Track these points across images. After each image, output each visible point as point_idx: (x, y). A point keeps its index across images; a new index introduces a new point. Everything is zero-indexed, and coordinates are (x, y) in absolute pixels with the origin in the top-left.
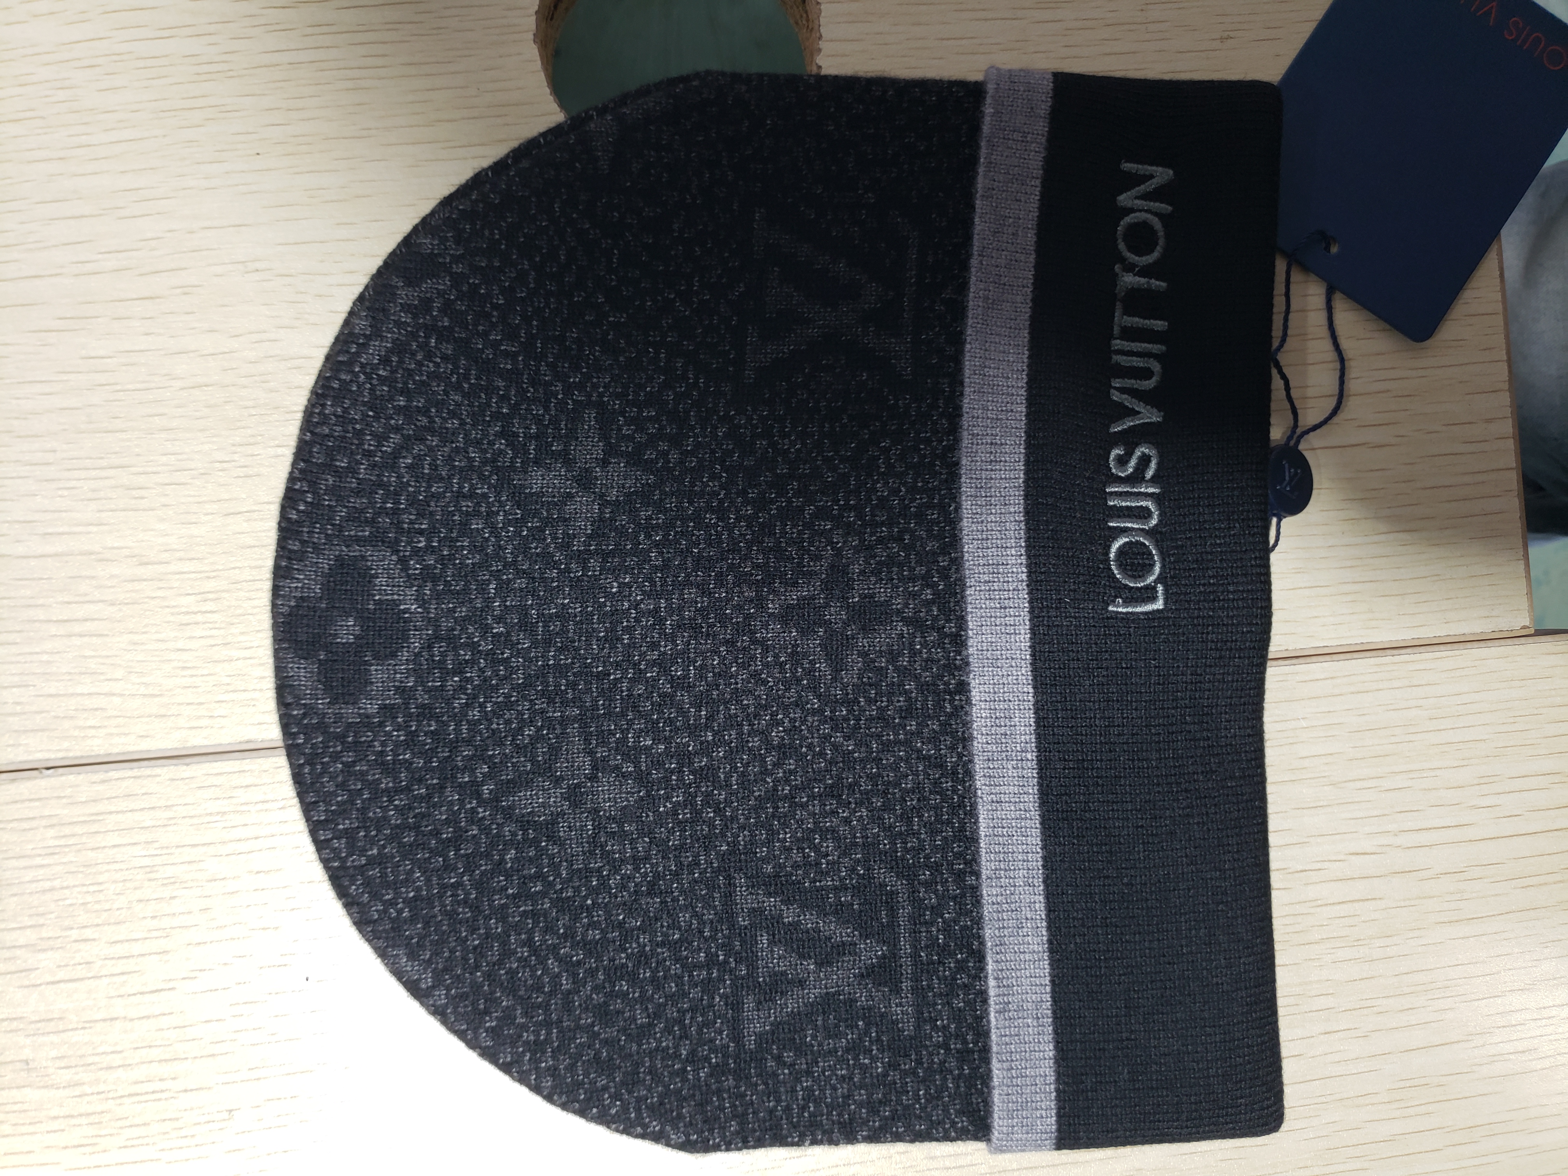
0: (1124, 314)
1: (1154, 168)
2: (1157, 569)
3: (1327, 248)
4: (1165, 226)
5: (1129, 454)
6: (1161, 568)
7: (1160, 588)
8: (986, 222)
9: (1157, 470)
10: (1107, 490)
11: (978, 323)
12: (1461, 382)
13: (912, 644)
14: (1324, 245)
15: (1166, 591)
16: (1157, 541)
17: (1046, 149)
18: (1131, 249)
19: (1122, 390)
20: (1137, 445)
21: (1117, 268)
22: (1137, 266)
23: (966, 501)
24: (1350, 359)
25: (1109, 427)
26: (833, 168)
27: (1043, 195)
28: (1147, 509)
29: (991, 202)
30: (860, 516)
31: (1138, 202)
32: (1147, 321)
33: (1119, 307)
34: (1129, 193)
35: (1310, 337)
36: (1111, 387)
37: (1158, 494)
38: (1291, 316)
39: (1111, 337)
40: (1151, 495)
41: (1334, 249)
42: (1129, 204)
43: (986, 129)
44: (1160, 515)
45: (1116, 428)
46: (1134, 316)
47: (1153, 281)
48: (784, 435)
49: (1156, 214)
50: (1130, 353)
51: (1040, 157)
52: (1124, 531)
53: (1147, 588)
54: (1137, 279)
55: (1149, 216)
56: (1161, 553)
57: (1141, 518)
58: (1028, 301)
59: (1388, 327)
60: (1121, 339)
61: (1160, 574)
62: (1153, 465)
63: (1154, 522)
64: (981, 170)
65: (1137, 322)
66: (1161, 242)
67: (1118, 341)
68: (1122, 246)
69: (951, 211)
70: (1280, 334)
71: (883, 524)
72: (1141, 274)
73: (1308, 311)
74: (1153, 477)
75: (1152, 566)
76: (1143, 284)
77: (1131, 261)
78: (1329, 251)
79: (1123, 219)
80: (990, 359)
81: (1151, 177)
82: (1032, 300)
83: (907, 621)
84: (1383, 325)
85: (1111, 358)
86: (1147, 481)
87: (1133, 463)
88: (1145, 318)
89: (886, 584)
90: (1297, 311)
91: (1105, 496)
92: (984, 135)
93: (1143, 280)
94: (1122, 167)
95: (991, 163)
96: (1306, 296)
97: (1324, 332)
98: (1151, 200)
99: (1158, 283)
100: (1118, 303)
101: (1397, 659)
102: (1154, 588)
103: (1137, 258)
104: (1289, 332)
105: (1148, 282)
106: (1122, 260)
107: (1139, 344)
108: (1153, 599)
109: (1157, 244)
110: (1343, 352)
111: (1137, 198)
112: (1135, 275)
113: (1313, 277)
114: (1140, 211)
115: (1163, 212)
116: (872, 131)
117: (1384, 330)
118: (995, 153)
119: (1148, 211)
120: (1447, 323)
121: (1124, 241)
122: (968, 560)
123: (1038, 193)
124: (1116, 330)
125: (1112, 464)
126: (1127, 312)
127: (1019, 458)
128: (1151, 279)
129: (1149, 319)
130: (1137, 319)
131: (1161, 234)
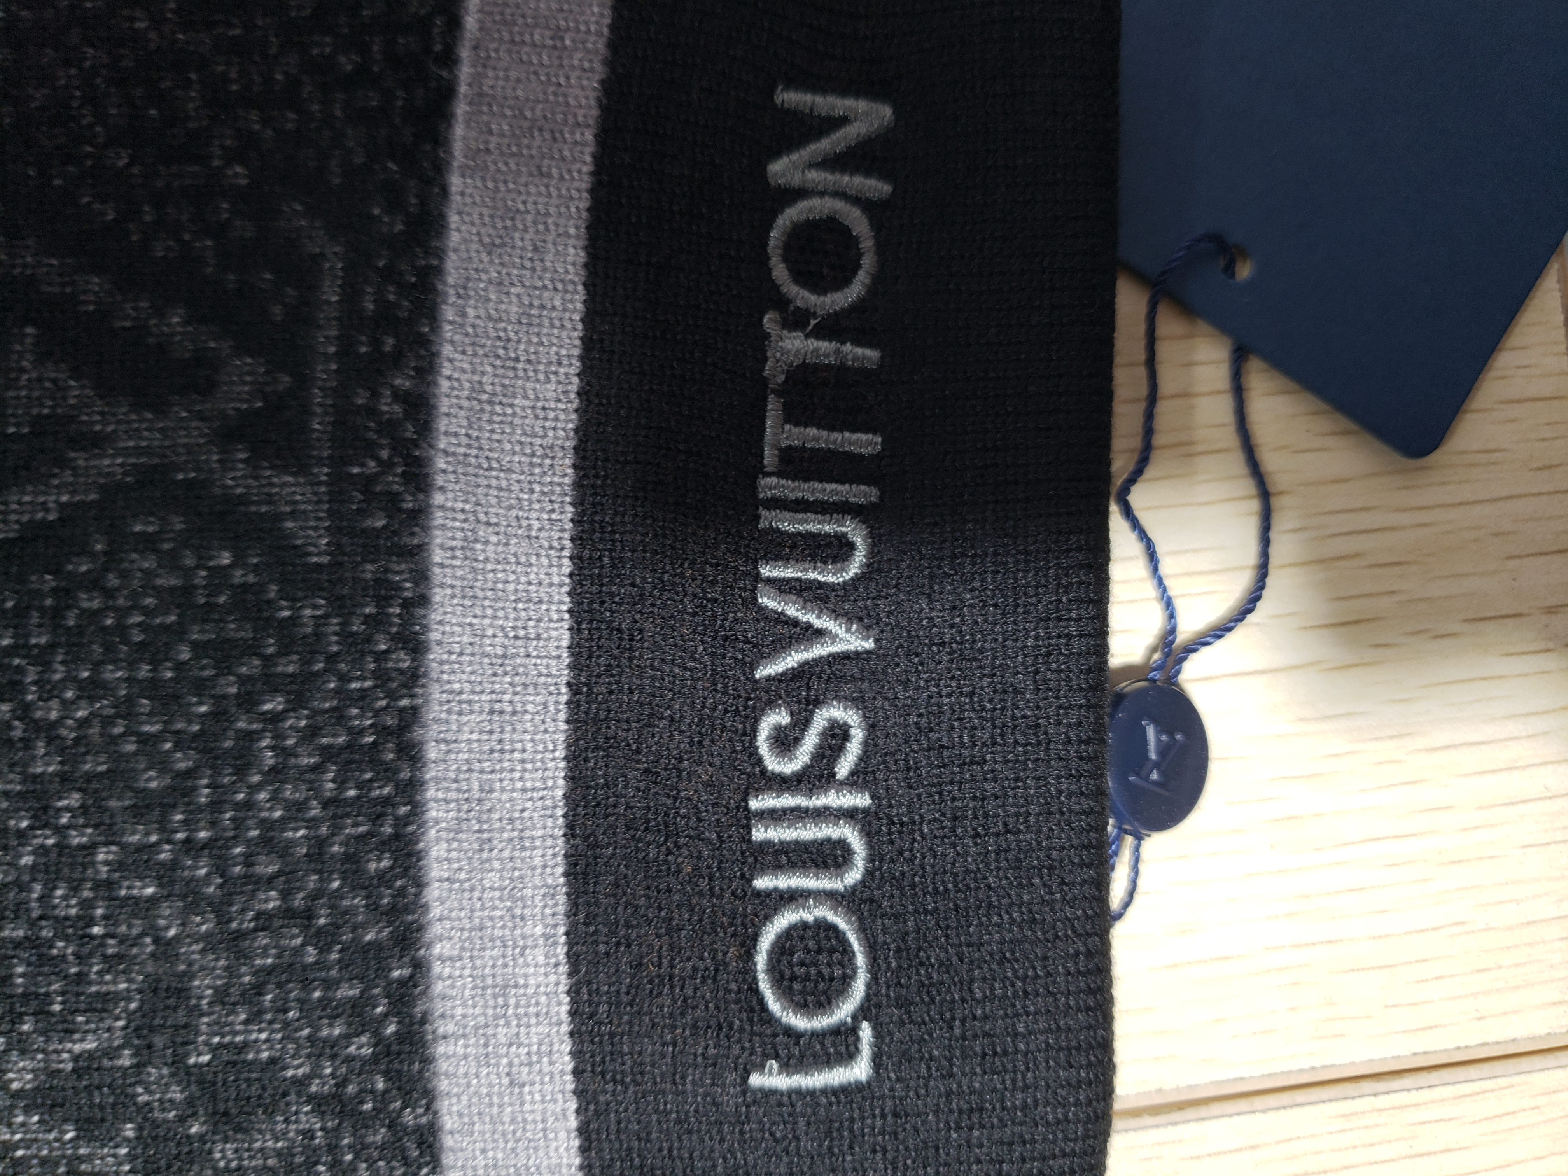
0: (787, 420)
1: (849, 102)
2: (859, 988)
3: (1230, 269)
4: (877, 225)
5: (802, 723)
6: (868, 986)
7: (866, 1032)
8: (473, 224)
9: (864, 758)
10: (754, 804)
11: (459, 445)
12: (1496, 535)
13: (332, 1148)
14: (1222, 263)
15: (878, 1035)
16: (861, 919)
17: (607, 63)
18: (800, 277)
19: (783, 587)
20: (818, 703)
21: (769, 321)
22: (815, 315)
23: (438, 840)
24: (1281, 493)
25: (753, 667)
26: (153, 112)
27: (598, 160)
28: (842, 845)
29: (483, 179)
30: (220, 868)
31: (814, 175)
32: (836, 436)
33: (773, 407)
34: (795, 157)
35: (1200, 448)
36: (757, 577)
37: (866, 811)
38: (1163, 408)
39: (760, 470)
40: (850, 814)
41: (1245, 271)
42: (797, 180)
43: (471, 22)
44: (870, 859)
45: (767, 670)
46: (806, 425)
47: (848, 347)
48: (48, 691)
49: (856, 200)
50: (801, 506)
51: (593, 83)
52: (792, 897)
53: (836, 1031)
54: (813, 344)
55: (839, 205)
56: (872, 949)
57: (826, 866)
58: (573, 396)
59: (1351, 426)
60: (780, 474)
61: (868, 997)
62: (854, 749)
63: (854, 876)
64: (461, 109)
65: (816, 439)
66: (868, 262)
67: (773, 480)
68: (780, 272)
69: (413, 201)
70: (1136, 443)
71: (270, 881)
72: (819, 333)
73: (1196, 395)
74: (853, 773)
75: (847, 980)
76: (827, 356)
77: (799, 304)
78: (1233, 275)
79: (782, 211)
80: (488, 524)
81: (844, 121)
82: (579, 394)
83: (319, 1103)
84: (1343, 422)
85: (757, 518)
86: (842, 783)
87: (811, 740)
88: (832, 428)
89: (270, 1023)
90: (1173, 397)
91: (748, 818)
92: (468, 35)
93: (825, 346)
94: (778, 100)
95: (481, 95)
96: (1190, 364)
97: (1229, 438)
98: (843, 171)
99: (859, 351)
100: (771, 397)
101: (1383, 1101)
102: (854, 1030)
103: (813, 298)
104: (1158, 440)
105: (837, 351)
106: (781, 303)
107: (817, 485)
108: (849, 1056)
109: (857, 267)
110: (1267, 480)
111: (811, 165)
112: (807, 336)
113: (1203, 326)
114: (822, 194)
115: (874, 196)
116: (237, 32)
117: (1346, 433)
118: (491, 73)
119: (840, 194)
120: (1468, 416)
121: (785, 259)
122: (440, 977)
123: (588, 159)
124: (770, 458)
125: (764, 748)
126: (793, 414)
127: (554, 742)
128: (843, 343)
129: (841, 431)
130: (813, 431)
131: (867, 243)
